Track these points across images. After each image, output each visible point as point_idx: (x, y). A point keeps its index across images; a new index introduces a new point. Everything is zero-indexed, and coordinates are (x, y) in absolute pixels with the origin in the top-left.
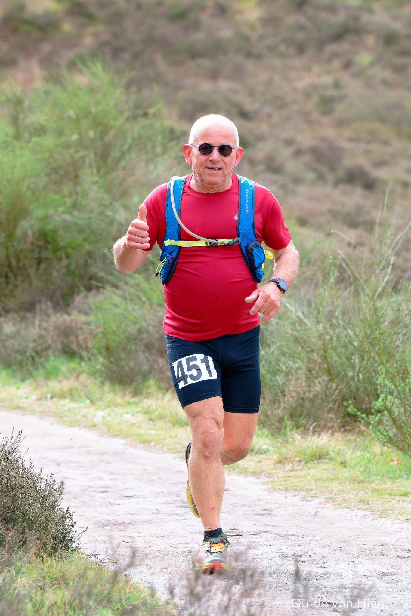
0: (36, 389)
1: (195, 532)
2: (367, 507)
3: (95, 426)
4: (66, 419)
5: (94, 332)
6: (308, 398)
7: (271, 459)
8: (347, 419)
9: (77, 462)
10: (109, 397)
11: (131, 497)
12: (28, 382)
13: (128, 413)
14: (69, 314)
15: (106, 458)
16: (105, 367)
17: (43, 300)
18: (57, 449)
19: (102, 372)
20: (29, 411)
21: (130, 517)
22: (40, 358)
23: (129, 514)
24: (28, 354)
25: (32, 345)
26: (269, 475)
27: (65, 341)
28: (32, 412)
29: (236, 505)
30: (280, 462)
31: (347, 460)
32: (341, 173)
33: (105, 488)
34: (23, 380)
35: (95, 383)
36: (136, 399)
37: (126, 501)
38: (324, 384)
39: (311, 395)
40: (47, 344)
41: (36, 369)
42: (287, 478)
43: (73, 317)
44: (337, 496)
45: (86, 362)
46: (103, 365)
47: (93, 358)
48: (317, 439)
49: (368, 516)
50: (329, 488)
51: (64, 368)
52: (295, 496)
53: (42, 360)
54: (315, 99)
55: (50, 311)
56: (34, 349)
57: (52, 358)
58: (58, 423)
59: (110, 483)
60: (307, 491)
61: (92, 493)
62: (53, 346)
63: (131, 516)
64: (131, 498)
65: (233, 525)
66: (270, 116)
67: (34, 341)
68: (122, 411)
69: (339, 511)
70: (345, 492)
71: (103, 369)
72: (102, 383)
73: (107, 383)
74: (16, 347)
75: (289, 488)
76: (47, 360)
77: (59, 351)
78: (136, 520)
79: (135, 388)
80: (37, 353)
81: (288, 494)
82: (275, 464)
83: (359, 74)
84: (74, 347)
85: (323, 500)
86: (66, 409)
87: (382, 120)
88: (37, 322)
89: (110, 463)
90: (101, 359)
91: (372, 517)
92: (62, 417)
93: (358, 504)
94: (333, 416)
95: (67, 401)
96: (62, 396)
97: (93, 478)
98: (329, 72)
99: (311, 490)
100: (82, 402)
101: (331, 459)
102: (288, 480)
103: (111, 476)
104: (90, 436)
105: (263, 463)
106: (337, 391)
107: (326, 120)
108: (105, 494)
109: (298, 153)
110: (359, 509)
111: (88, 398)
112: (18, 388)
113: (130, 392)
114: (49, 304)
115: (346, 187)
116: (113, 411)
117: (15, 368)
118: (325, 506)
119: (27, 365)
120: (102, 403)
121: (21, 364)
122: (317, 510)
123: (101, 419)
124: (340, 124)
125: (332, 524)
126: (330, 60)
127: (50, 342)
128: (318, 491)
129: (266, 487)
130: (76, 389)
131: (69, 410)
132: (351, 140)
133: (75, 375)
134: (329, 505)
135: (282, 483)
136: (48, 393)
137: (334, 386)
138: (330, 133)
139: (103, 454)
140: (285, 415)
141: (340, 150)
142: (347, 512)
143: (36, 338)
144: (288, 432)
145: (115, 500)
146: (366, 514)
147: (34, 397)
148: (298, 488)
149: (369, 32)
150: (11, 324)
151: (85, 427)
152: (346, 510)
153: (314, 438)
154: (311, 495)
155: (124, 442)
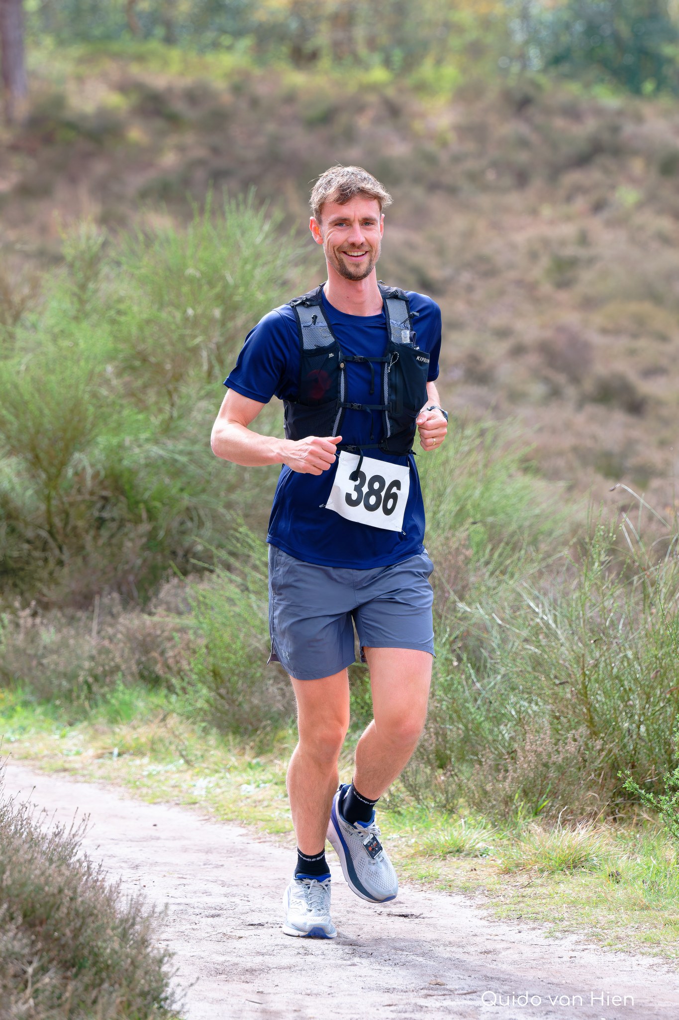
0: (94, 738)
1: (369, 988)
2: (656, 950)
3: (195, 803)
4: (144, 791)
5: (191, 645)
6: (554, 764)
7: (492, 866)
8: (619, 800)
9: (165, 864)
10: (216, 754)
11: (260, 925)
12: (80, 726)
13: (249, 783)
14: (150, 614)
15: (213, 858)
16: (211, 705)
17: (107, 588)
18: (132, 841)
19: (205, 712)
20: (84, 776)
21: (259, 959)
22: (102, 687)
23: (259, 953)
24: (81, 679)
25: (87, 664)
26: (490, 893)
27: (143, 659)
28: (88, 778)
29: (436, 943)
30: (507, 871)
31: (620, 871)
32: (589, 385)
33: (216, 909)
34: (71, 724)
35: (193, 730)
36: (262, 760)
37: (253, 931)
38: (581, 741)
39: (559, 759)
40: (112, 664)
41: (94, 704)
42: (520, 899)
43: (156, 619)
44: (605, 931)
45: (177, 694)
46: (208, 701)
47: (190, 689)
48: (570, 834)
49: (659, 965)
50: (592, 918)
51: (140, 704)
52: (534, 929)
53: (106, 689)
54: (545, 261)
55: (118, 608)
56: (91, 671)
57: (121, 687)
58: (132, 798)
59: (224, 900)
60: (554, 920)
61: (193, 918)
62: (123, 667)
63: (261, 957)
64: (260, 927)
65: (433, 978)
66: (470, 289)
67: (92, 658)
68: (239, 779)
69: (610, 957)
70: (619, 924)
71: (206, 706)
72: (205, 730)
73: (214, 731)
74: (61, 668)
75: (523, 916)
76: (113, 691)
77: (132, 674)
78: (270, 965)
79: (261, 741)
80: (96, 679)
81: (523, 926)
82: (498, 874)
83: (618, 222)
84: (159, 669)
85: (582, 937)
86: (145, 773)
87: (656, 298)
88: (95, 626)
89: (222, 866)
90: (205, 691)
91: (665, 968)
92: (138, 788)
93: (642, 945)
94: (596, 795)
95: (146, 760)
96: (139, 752)
97: (195, 892)
98: (568, 218)
99: (561, 920)
100: (171, 762)
101: (593, 869)
102: (523, 902)
103: (225, 890)
104: (187, 819)
105: (478, 872)
106: (604, 753)
107: (563, 296)
108: (216, 919)
109: (518, 351)
110: (643, 954)
111: (182, 756)
112: (63, 737)
113: (252, 748)
114: (115, 595)
115: (599, 410)
116: (222, 778)
117: (58, 702)
118: (585, 947)
119: (78, 697)
120: (205, 765)
121: (68, 696)
122: (573, 954)
123: (203, 793)
124: (588, 304)
125: (598, 978)
126: (569, 198)
127: (118, 660)
128: (574, 922)
129: (484, 913)
130: (161, 740)
131: (150, 775)
132: (604, 331)
133: (161, 716)
134: (592, 946)
135: (513, 907)
136: (115, 745)
137: (598, 744)
138: (571, 318)
139: (209, 851)
140: (515, 792)
141: (587, 346)
142: (623, 958)
143: (94, 652)
144: (521, 821)
145: (232, 930)
146: (656, 962)
147: (91, 752)
148: (540, 917)
149: (635, 153)
150: (52, 630)
151: (177, 804)
152: (622, 956)
153: (564, 832)
154: (561, 929)
155: (243, 831)
